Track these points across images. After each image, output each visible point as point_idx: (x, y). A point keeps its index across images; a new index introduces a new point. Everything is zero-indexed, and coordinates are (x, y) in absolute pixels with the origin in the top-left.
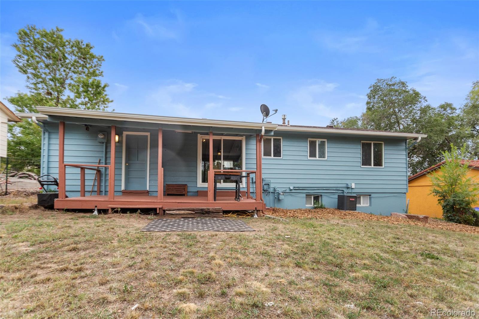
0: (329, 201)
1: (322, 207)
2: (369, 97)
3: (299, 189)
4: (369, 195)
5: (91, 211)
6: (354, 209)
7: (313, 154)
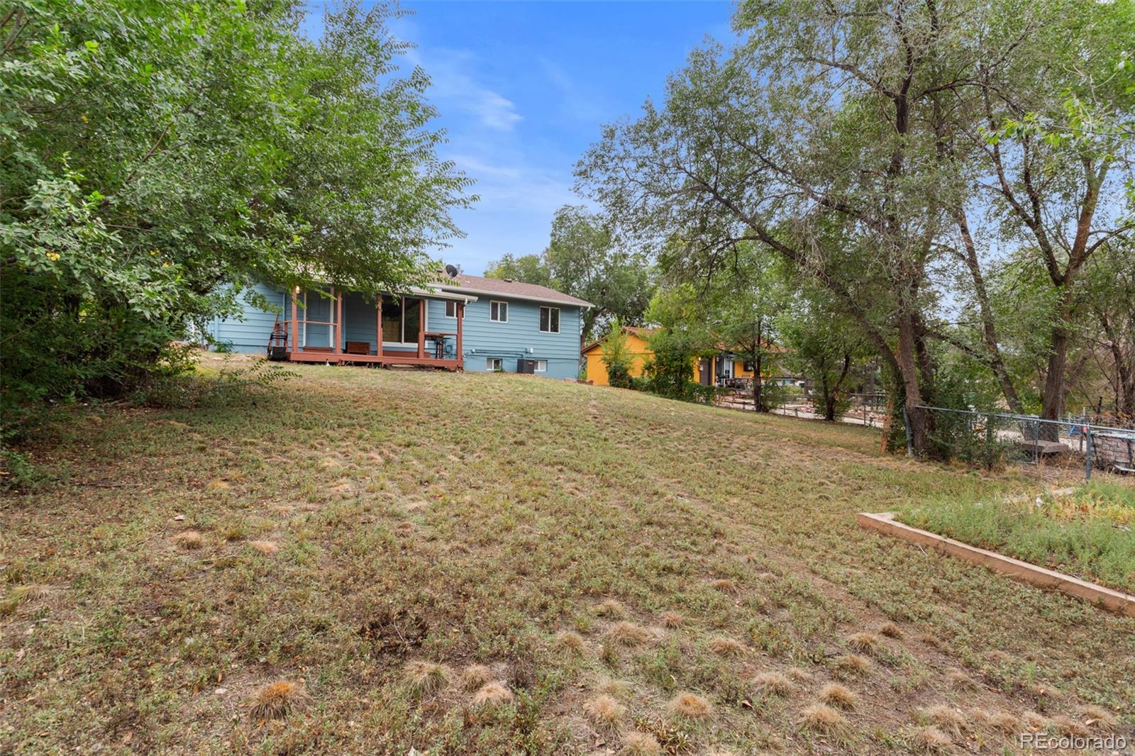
0: (510, 364)
1: (502, 371)
2: (555, 227)
3: (481, 351)
4: (546, 360)
5: (324, 363)
6: (532, 372)
7: (494, 317)
